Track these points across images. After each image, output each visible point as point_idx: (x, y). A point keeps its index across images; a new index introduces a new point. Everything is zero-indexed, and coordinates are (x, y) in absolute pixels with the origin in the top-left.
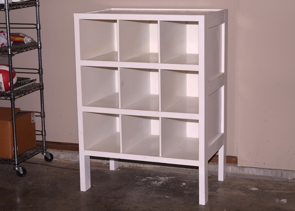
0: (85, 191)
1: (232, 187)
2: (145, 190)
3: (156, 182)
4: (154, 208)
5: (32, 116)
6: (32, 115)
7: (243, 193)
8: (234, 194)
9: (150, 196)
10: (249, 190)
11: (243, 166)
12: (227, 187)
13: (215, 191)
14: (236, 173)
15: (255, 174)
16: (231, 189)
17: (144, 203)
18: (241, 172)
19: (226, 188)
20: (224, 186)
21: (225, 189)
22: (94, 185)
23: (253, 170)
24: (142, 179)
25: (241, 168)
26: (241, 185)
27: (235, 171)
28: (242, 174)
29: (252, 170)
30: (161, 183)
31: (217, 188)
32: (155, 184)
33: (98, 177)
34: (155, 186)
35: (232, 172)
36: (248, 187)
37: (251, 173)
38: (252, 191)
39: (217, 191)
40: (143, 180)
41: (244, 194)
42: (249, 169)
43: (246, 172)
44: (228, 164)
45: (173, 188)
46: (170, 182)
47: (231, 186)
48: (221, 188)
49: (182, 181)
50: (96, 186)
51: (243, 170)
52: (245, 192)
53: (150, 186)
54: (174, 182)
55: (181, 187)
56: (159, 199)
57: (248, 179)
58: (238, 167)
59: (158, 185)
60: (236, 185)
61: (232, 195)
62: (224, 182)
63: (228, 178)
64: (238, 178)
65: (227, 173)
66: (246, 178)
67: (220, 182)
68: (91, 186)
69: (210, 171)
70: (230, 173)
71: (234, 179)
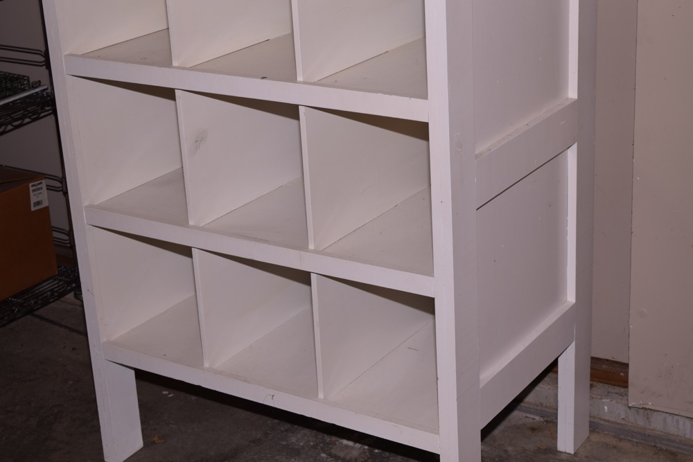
5: (34, 191)
6: (34, 188)
11: (647, 407)
14: (623, 422)
15: (688, 436)
18: (640, 421)
22: (156, 439)
23: (681, 423)
25: (641, 411)
27: (623, 417)
28: (645, 429)
29: (678, 422)
37: (672, 429)
42: (669, 419)
43: (657, 424)
44: (601, 388)
50: (162, 441)
51: (648, 418)
57: (661, 449)
58: (630, 408)
62: (576, 459)
63: (595, 438)
64: (629, 441)
65: (596, 420)
66: (655, 446)
67: (563, 457)
68: (144, 443)
69: (542, 404)
70: (605, 420)
71: (615, 447)
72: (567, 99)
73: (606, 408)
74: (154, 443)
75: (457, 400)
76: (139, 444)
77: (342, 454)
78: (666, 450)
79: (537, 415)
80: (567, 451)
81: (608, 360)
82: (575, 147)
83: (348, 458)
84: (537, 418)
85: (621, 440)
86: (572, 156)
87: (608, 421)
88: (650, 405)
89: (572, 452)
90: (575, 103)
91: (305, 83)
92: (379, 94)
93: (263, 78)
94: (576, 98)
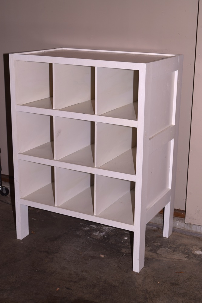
0: (21, 239)
1: (176, 247)
2: (83, 243)
3: (98, 232)
4: (82, 272)
7: (185, 257)
8: (175, 259)
9: (85, 253)
10: (193, 254)
11: (191, 223)
12: (170, 246)
13: (155, 252)
14: (183, 229)
16: (174, 251)
17: (75, 262)
18: (189, 228)
19: (169, 248)
20: (167, 245)
21: (167, 250)
22: (33, 232)
24: (85, 227)
25: (189, 225)
26: (186, 245)
27: (183, 227)
28: (190, 231)
29: (200, 228)
30: (102, 234)
31: (159, 247)
32: (96, 235)
33: (42, 221)
34: (95, 239)
35: (180, 228)
36: (192, 249)
37: (198, 231)
38: (195, 255)
39: (158, 252)
40: (85, 229)
41: (186, 259)
42: (198, 227)
43: (194, 229)
44: (176, 218)
45: (113, 242)
46: (112, 233)
47: (174, 246)
48: (163, 247)
49: (126, 234)
50: (35, 233)
51: (191, 227)
52: (188, 256)
53: (90, 237)
54: (116, 235)
55: (121, 242)
56: (93, 257)
57: (195, 237)
58: (186, 224)
59: (99, 237)
60: (180, 245)
61: (173, 259)
62: (169, 239)
63: (174, 233)
64: (185, 234)
65: (174, 228)
66: (193, 236)
67: (165, 239)
68: (29, 233)
69: (157, 223)
70: (177, 228)
71: (181, 236)
72: (172, 125)
73: (178, 224)
74: (32, 233)
75: (141, 214)
76: (28, 234)
77: (94, 237)
78: (197, 237)
79: (156, 227)
80: (166, 237)
81: (178, 209)
82: (173, 139)
83: (96, 238)
84: (155, 228)
85: (182, 234)
86: (172, 142)
87: (178, 228)
88: (192, 223)
89: (168, 237)
90: (174, 126)
91: (97, 115)
92: (122, 119)
93: (84, 113)
94: (174, 124)
